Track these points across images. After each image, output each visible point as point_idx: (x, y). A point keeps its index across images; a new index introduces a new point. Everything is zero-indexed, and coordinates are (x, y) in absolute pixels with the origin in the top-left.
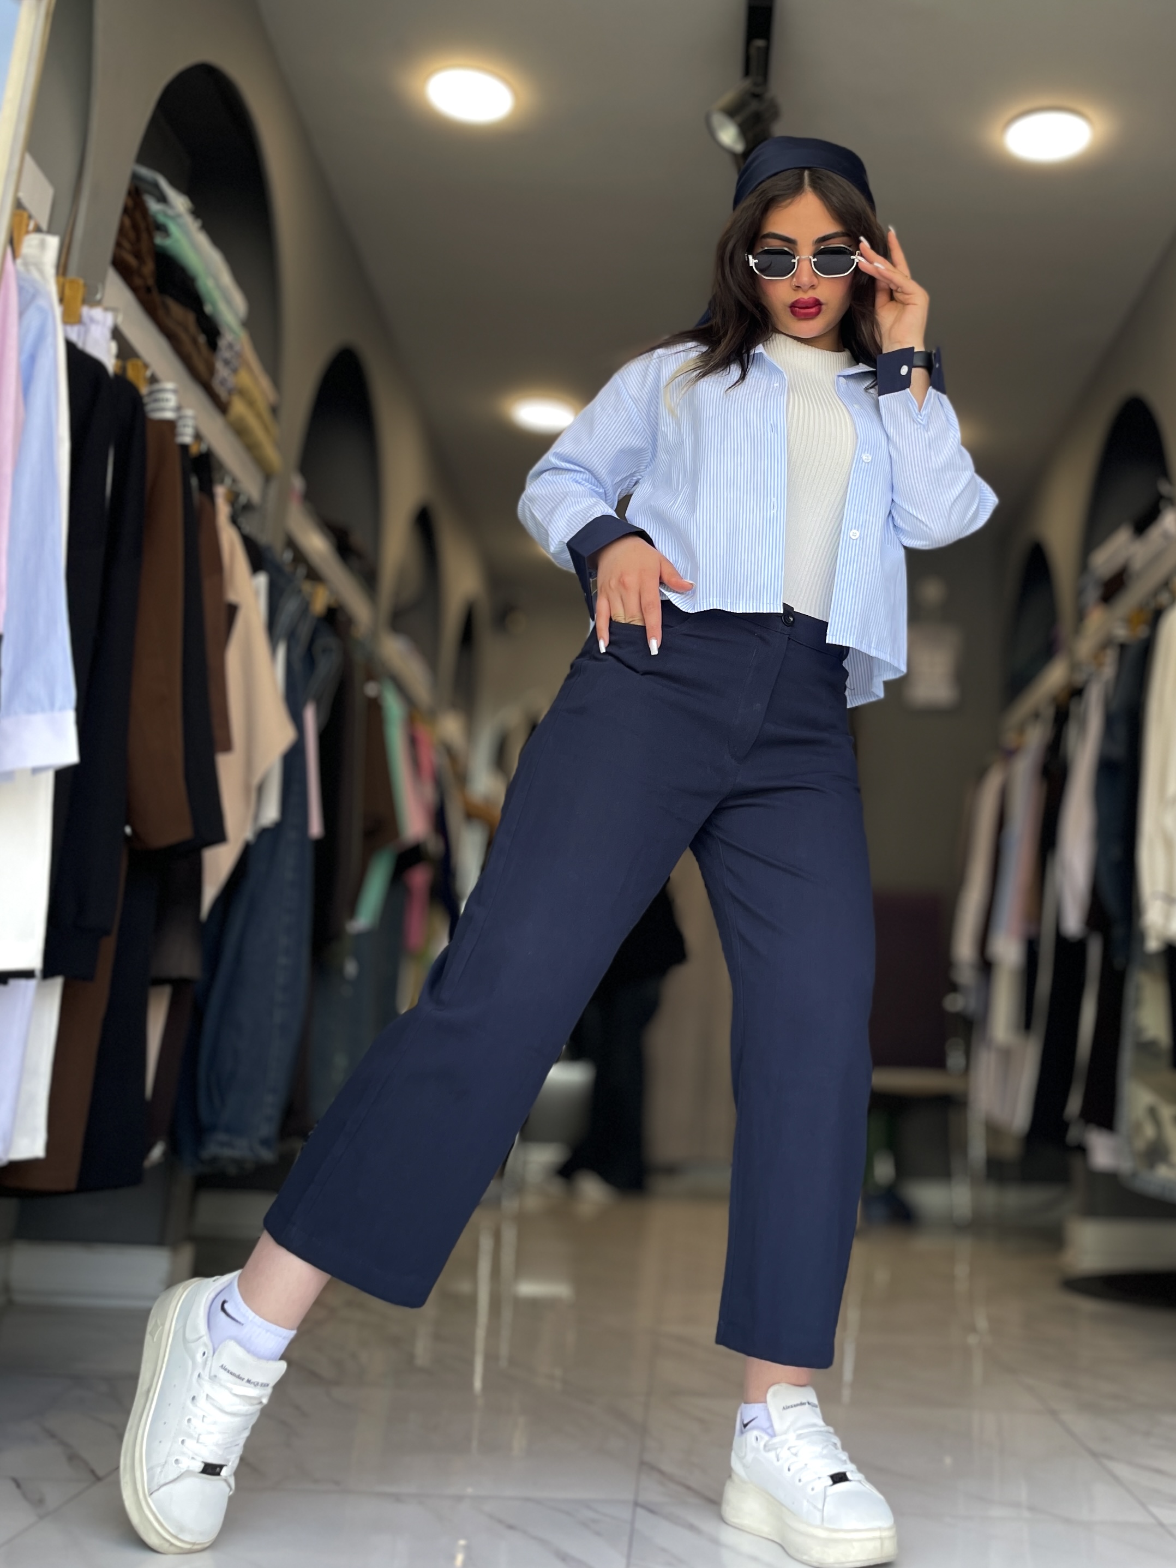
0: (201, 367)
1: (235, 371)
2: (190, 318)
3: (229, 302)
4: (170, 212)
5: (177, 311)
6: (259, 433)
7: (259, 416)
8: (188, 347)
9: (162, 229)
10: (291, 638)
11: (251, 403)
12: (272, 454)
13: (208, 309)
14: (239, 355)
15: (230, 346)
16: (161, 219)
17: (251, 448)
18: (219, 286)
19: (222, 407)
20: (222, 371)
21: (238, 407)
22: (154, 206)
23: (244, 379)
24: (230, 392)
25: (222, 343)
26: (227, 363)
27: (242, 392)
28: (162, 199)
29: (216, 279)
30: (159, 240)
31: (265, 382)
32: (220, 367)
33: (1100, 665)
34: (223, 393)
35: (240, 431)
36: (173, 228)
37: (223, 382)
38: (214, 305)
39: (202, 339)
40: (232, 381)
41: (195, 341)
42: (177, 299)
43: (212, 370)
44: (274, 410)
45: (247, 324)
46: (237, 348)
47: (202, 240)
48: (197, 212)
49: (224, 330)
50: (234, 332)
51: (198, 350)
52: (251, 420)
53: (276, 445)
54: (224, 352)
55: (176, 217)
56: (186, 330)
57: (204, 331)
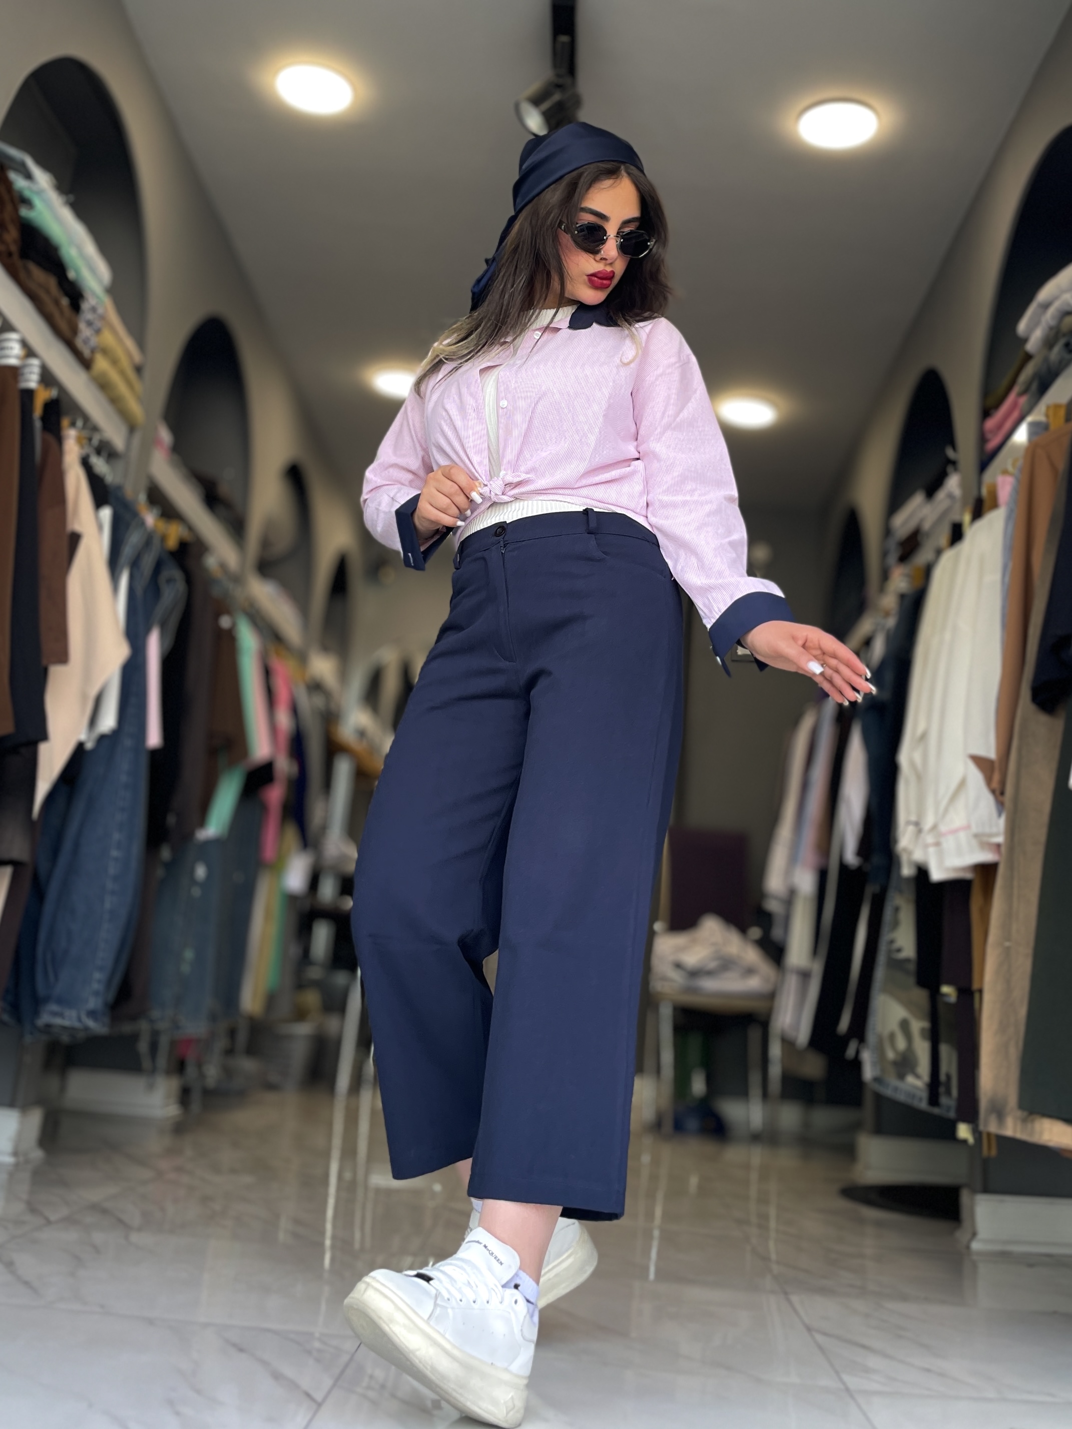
0: (63, 326)
1: (98, 332)
2: (52, 282)
3: (93, 270)
4: (34, 187)
5: (39, 275)
6: (122, 388)
7: (122, 373)
8: (51, 307)
9: (26, 202)
10: (136, 567)
11: (115, 362)
12: (135, 408)
13: (71, 275)
14: (103, 318)
15: (94, 309)
16: (27, 194)
17: (115, 401)
18: (83, 256)
19: (86, 363)
20: (85, 331)
21: (101, 364)
22: (19, 182)
23: (107, 338)
24: (93, 351)
25: (85, 306)
26: (89, 324)
27: (105, 351)
28: (29, 176)
29: (80, 249)
30: (24, 212)
31: (130, 343)
32: (82, 326)
34: (86, 352)
35: (103, 385)
36: (37, 202)
37: (86, 341)
38: (77, 271)
39: (65, 302)
40: (94, 341)
41: (57, 303)
42: (39, 264)
43: (75, 331)
44: (139, 369)
45: (111, 290)
46: (100, 311)
47: (67, 214)
48: (62, 187)
49: (87, 294)
50: (98, 297)
51: (62, 312)
52: (114, 376)
53: (139, 400)
54: (87, 314)
55: (40, 193)
56: (48, 291)
57: (67, 294)
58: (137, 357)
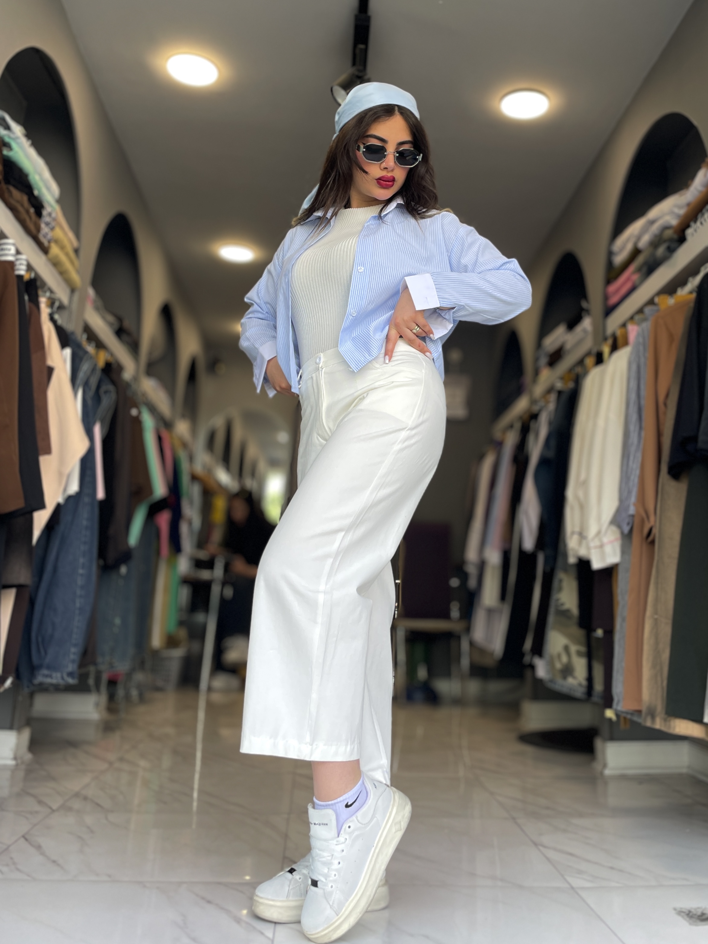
0: (32, 227)
1: (52, 229)
2: (25, 198)
3: (48, 189)
4: (12, 135)
5: (16, 194)
6: (68, 265)
7: (67, 254)
8: (24, 215)
9: (7, 145)
10: (86, 385)
11: (62, 248)
12: (75, 277)
13: (36, 193)
14: (55, 219)
15: (50, 214)
16: (7, 139)
17: (63, 273)
18: (42, 179)
19: (45, 250)
20: (44, 229)
21: (55, 250)
22: (2, 132)
23: (58, 233)
24: (50, 242)
25: (44, 213)
26: (47, 224)
27: (57, 241)
28: (8, 128)
29: (40, 175)
30: (5, 152)
31: (71, 235)
32: (43, 226)
33: (547, 402)
34: (46, 243)
35: (56, 264)
36: (14, 145)
37: (45, 236)
38: (39, 191)
39: (32, 210)
40: (50, 235)
41: (28, 212)
42: (17, 187)
43: (38, 229)
44: (76, 251)
45: (59, 201)
46: (54, 215)
47: (32, 152)
48: (28, 136)
49: (46, 205)
50: (51, 206)
51: (30, 218)
52: (63, 258)
53: (78, 272)
54: (46, 218)
55: (16, 139)
56: (22, 205)
57: (33, 206)
58: (75, 243)
